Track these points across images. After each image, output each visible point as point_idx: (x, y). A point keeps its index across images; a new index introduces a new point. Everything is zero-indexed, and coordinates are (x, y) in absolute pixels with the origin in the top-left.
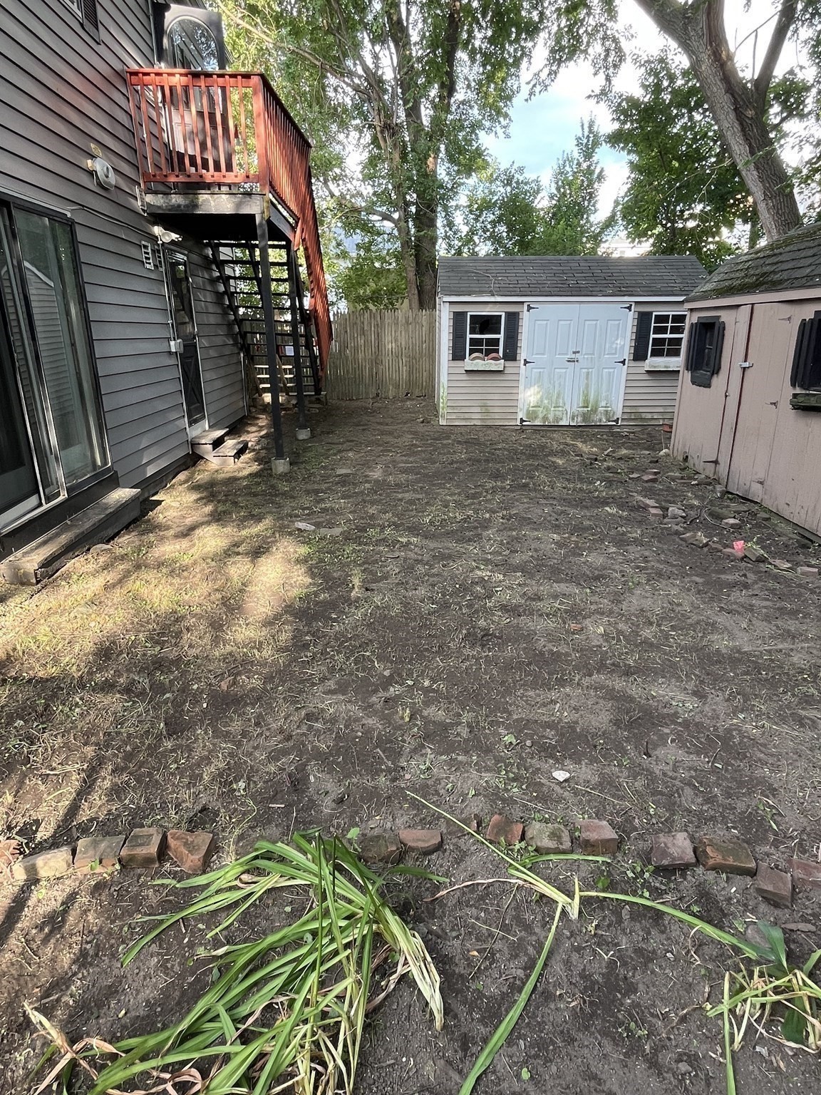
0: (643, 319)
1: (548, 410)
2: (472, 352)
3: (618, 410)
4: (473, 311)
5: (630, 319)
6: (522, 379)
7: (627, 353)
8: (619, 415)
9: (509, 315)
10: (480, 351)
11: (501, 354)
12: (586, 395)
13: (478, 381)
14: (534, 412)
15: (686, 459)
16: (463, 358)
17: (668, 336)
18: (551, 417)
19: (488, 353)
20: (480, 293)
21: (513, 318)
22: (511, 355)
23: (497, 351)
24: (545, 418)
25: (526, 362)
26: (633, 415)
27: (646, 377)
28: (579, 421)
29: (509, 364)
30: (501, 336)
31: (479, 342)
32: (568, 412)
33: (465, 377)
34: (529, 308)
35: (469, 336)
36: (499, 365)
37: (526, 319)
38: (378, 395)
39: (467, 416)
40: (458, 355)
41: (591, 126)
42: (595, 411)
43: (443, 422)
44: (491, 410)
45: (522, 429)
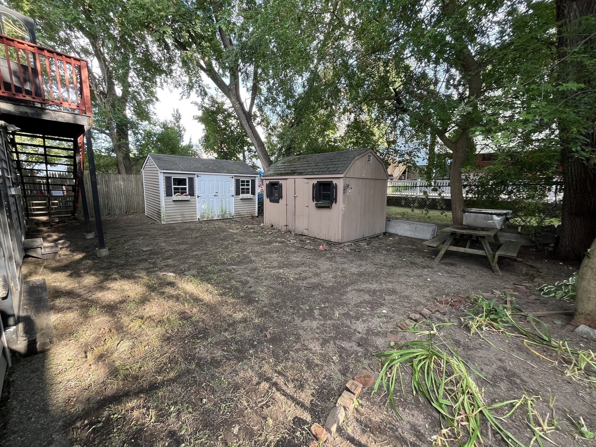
0: (237, 181)
1: (209, 214)
2: (175, 193)
3: (233, 213)
4: (174, 177)
5: (233, 181)
6: (197, 202)
7: (234, 193)
8: (233, 214)
9: (189, 178)
10: (179, 192)
11: (188, 193)
12: (222, 208)
13: (179, 205)
14: (203, 215)
15: (272, 226)
16: (171, 195)
17: (245, 187)
18: (210, 217)
19: (182, 193)
20: (177, 170)
21: (191, 180)
22: (192, 194)
23: (186, 192)
24: (208, 217)
25: (198, 197)
26: (238, 214)
27: (240, 201)
28: (220, 218)
29: (192, 197)
30: (187, 186)
31: (178, 189)
32: (216, 214)
33: (173, 203)
34: (198, 176)
35: (173, 186)
36: (189, 198)
37: (196, 181)
38: (109, 214)
39: (175, 219)
40: (169, 194)
41: (177, 111)
42: (225, 213)
43: (163, 223)
44: (185, 216)
45: (200, 222)
